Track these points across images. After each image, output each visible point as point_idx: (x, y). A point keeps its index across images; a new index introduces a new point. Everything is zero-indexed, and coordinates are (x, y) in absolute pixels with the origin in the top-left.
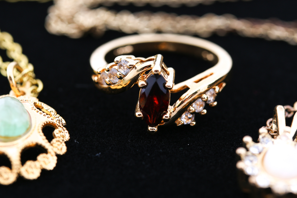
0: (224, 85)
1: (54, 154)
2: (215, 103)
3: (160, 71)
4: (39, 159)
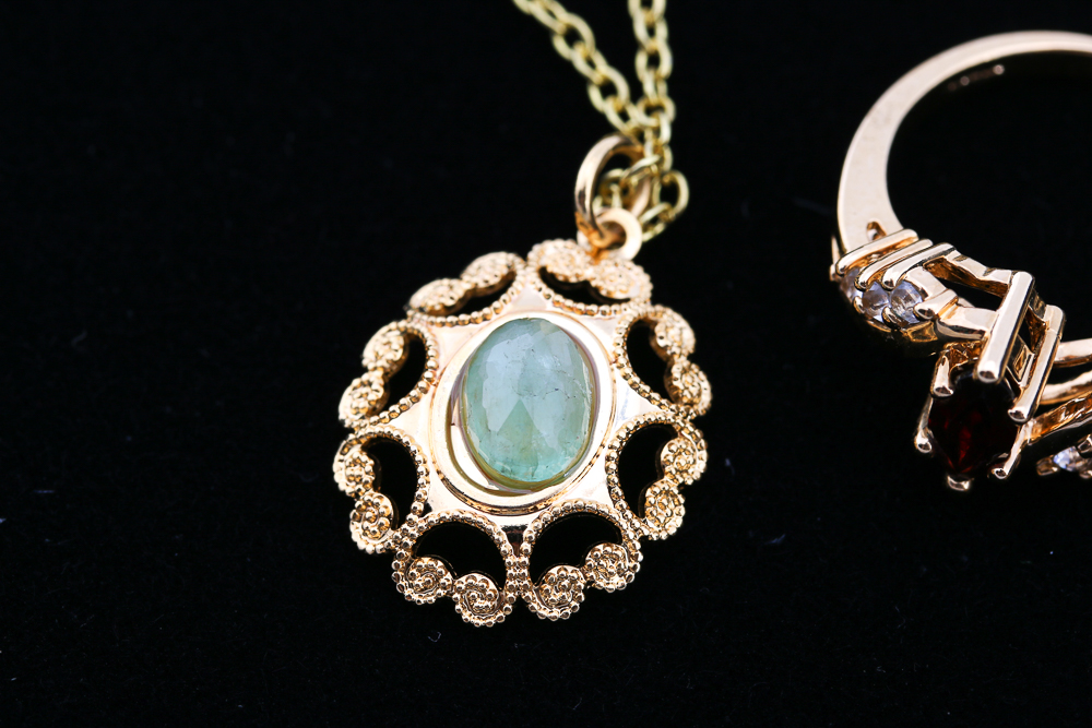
1: (638, 545)
3: (996, 376)
4: (590, 559)
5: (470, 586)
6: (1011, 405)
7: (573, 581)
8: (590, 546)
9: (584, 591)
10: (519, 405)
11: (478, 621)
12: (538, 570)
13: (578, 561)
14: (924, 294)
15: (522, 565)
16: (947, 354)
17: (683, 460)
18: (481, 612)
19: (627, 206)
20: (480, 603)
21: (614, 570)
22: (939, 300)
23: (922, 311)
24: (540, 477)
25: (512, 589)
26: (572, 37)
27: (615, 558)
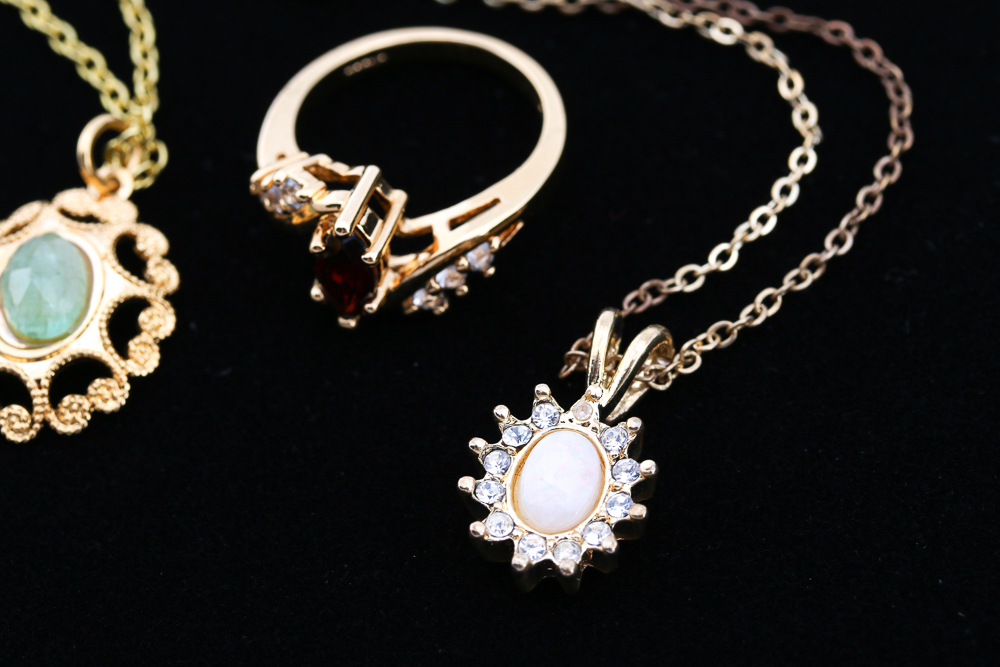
0: (520, 226)
1: (125, 379)
2: (492, 271)
3: (348, 231)
4: (91, 390)
5: (10, 415)
6: (364, 253)
7: (80, 405)
8: (90, 381)
9: (89, 412)
10: (32, 285)
11: (18, 438)
12: (55, 400)
13: (83, 392)
14: (301, 186)
15: (43, 396)
16: (322, 226)
17: (156, 321)
18: (18, 431)
19: (124, 164)
20: (18, 425)
21: (110, 396)
22: (312, 188)
23: (302, 197)
24: (52, 334)
25: (38, 413)
26: (90, 65)
27: (109, 388)
